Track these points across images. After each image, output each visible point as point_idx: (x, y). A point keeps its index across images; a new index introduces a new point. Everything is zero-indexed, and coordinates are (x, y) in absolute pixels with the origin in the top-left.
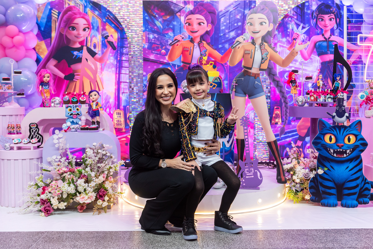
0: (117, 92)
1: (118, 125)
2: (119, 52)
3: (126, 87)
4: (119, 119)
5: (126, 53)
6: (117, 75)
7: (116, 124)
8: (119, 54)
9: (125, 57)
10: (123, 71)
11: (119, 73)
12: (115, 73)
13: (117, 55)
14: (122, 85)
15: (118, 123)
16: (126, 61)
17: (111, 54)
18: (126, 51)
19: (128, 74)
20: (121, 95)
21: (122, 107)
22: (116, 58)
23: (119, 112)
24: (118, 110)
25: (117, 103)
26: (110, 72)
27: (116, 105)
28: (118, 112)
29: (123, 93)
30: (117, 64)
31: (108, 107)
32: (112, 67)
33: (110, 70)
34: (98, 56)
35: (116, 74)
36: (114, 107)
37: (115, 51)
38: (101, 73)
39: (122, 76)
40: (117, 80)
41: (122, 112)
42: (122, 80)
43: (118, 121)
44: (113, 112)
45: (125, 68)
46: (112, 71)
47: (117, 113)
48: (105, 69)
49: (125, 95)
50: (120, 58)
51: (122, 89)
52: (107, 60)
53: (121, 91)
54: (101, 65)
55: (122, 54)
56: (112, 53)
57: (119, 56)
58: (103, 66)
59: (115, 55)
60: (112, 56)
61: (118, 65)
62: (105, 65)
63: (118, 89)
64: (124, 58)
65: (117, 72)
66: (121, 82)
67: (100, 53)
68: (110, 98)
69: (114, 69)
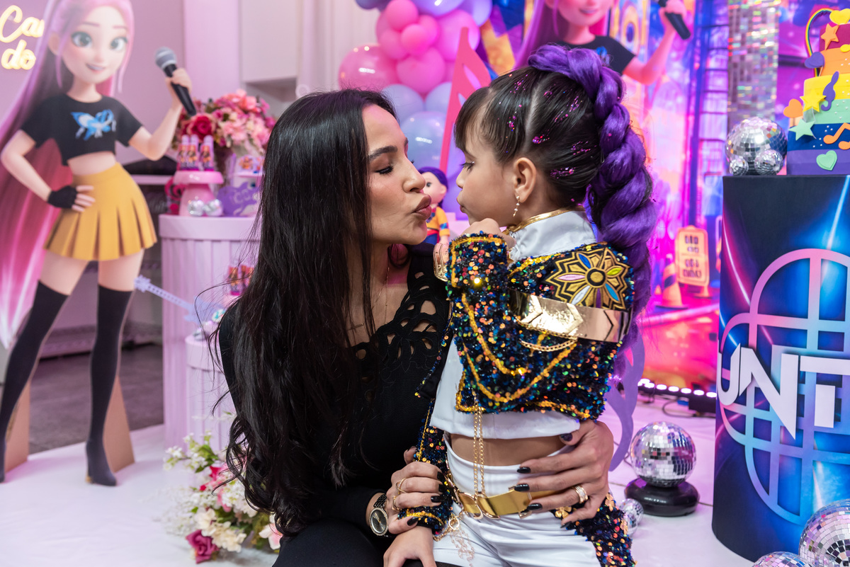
0: (688, 171)
1: (689, 274)
2: (698, 43)
3: (717, 155)
4: (690, 255)
5: (720, 45)
6: (691, 119)
7: (684, 270)
8: (698, 51)
9: (717, 60)
10: (709, 106)
11: (695, 112)
12: (683, 111)
13: (693, 54)
14: (706, 151)
15: (689, 269)
16: (718, 73)
17: (674, 55)
18: (720, 39)
19: (721, 114)
20: (700, 183)
21: (701, 220)
22: (690, 65)
23: (694, 234)
24: (691, 228)
25: (687, 205)
26: (670, 109)
27: (686, 213)
28: (689, 234)
29: (708, 174)
30: (690, 85)
31: (663, 218)
32: (676, 95)
33: (670, 103)
34: (637, 63)
35: (688, 114)
36: (679, 217)
37: (686, 43)
38: (646, 113)
39: (706, 119)
40: (691, 133)
41: (702, 236)
42: (706, 133)
43: (690, 263)
44: (676, 235)
45: (715, 96)
46: (677, 106)
47: (686, 237)
48: (657, 101)
49: (712, 182)
50: (701, 62)
51: (705, 163)
52: (664, 73)
53: (702, 170)
54: (646, 90)
55: (706, 50)
56: (678, 50)
57: (697, 58)
58: (650, 91)
59: (686, 55)
60: (677, 59)
61: (694, 84)
62: (656, 90)
63: (693, 164)
64: (712, 64)
65: (692, 108)
66: (703, 140)
67: (643, 52)
68: (667, 191)
69: (681, 100)
